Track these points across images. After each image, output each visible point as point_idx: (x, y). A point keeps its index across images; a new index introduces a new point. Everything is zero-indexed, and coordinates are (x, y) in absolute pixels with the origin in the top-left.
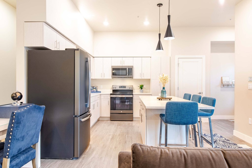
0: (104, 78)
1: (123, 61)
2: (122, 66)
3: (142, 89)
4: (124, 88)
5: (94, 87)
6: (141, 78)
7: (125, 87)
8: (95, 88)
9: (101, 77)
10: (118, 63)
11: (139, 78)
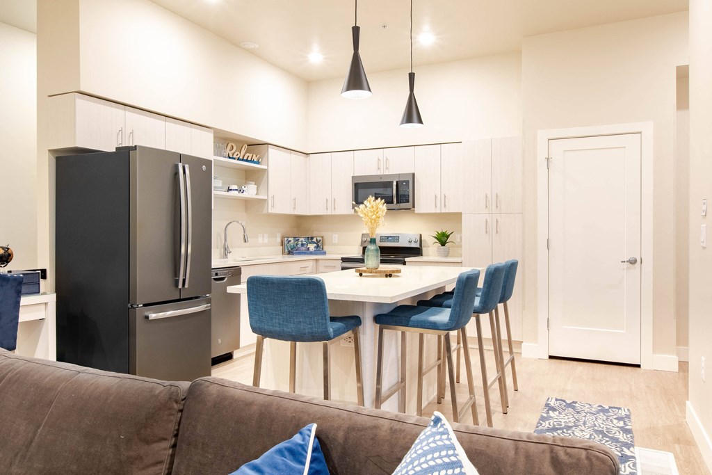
0: (333, 213)
1: (385, 159)
2: (381, 176)
3: (443, 244)
4: (394, 242)
5: (312, 238)
6: (438, 211)
7: (396, 238)
8: (314, 240)
9: (327, 209)
10: (370, 168)
11: (433, 211)
